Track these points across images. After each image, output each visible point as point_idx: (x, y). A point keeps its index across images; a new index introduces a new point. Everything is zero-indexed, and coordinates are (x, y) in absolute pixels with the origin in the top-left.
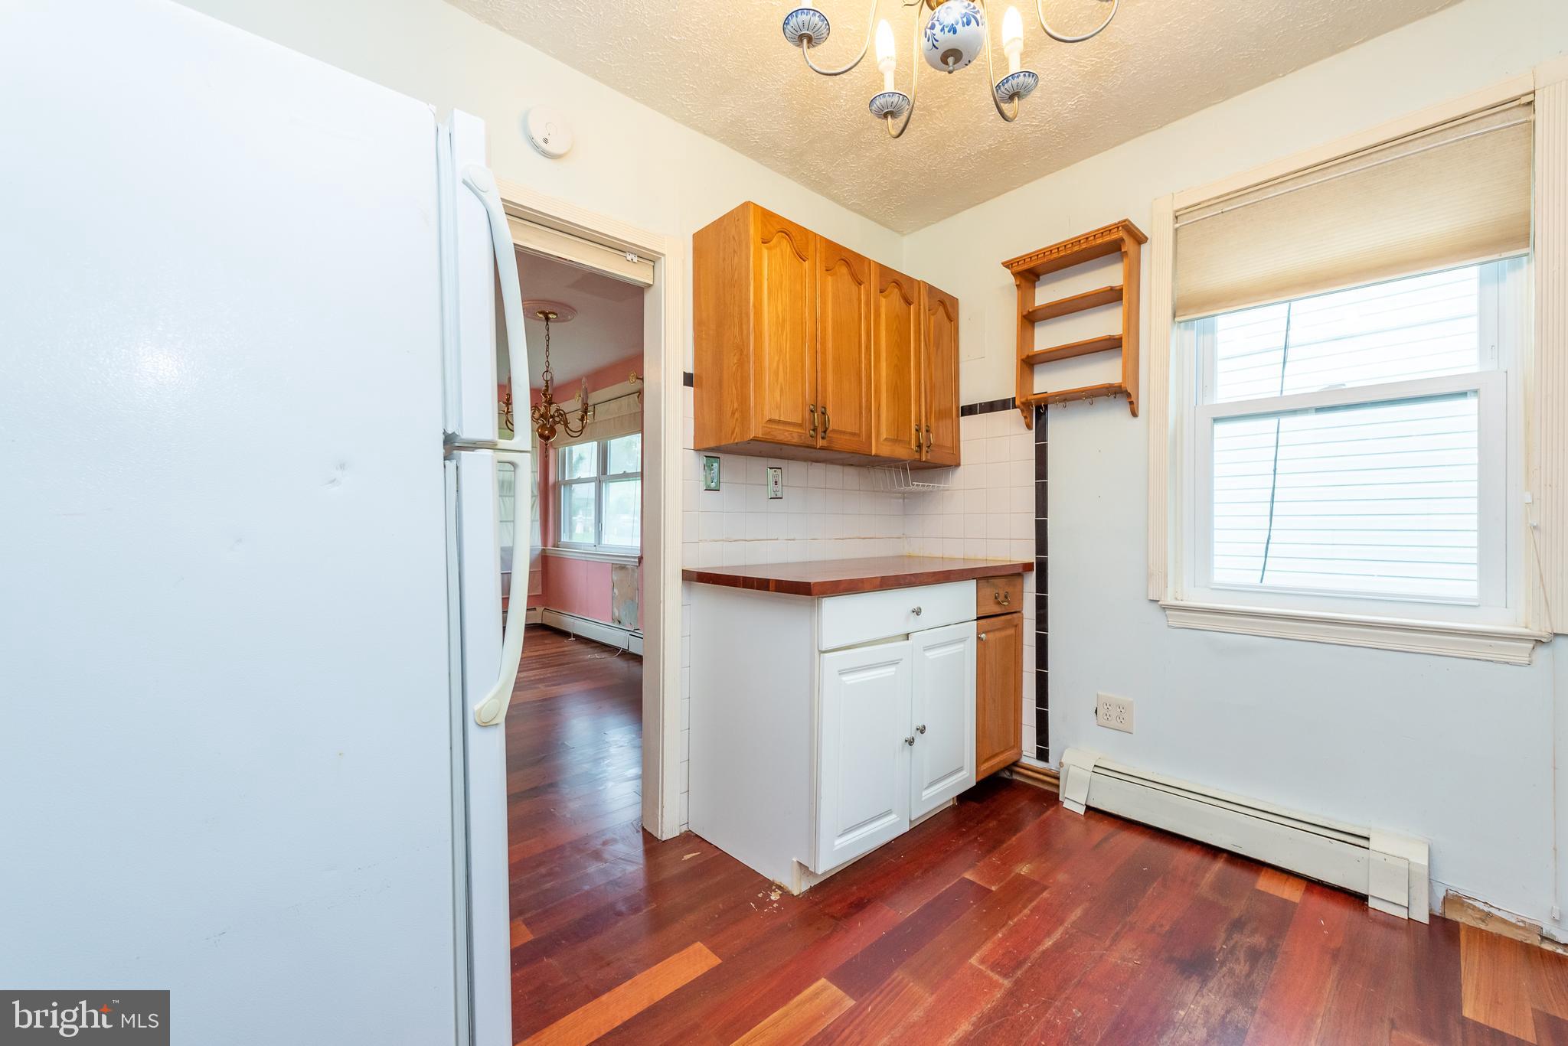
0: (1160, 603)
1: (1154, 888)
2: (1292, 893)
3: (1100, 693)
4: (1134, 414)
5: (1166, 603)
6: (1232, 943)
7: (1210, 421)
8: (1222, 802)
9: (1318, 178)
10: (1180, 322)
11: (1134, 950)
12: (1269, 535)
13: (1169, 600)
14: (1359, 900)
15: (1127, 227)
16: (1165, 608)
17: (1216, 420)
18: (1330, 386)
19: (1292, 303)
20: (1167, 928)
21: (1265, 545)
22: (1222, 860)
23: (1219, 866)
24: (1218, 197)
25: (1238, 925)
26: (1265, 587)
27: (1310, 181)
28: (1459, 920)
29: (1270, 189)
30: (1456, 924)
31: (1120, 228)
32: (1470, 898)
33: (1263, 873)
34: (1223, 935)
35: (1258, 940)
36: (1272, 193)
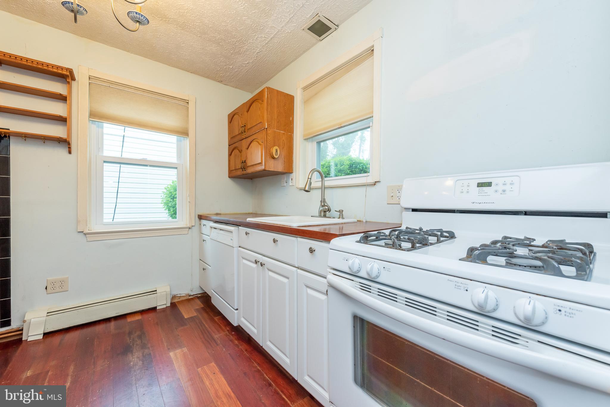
0: (84, 232)
1: (96, 342)
2: (138, 317)
3: (48, 279)
4: (70, 152)
5: (86, 232)
6: (132, 338)
7: (103, 162)
8: (112, 301)
9: (142, 93)
10: (90, 120)
11: (104, 361)
12: (116, 205)
13: (86, 231)
14: (154, 309)
15: (71, 71)
16: (85, 234)
17: (105, 162)
18: (143, 158)
19: (126, 127)
20: (110, 348)
21: (114, 209)
22: (113, 321)
23: (113, 324)
24: (108, 80)
25: (130, 333)
26: (114, 223)
27: (139, 92)
28: (175, 301)
29: (127, 88)
30: (174, 302)
31: (68, 71)
32: (177, 295)
33: (127, 317)
34: (128, 339)
35: (138, 333)
36: (126, 89)
